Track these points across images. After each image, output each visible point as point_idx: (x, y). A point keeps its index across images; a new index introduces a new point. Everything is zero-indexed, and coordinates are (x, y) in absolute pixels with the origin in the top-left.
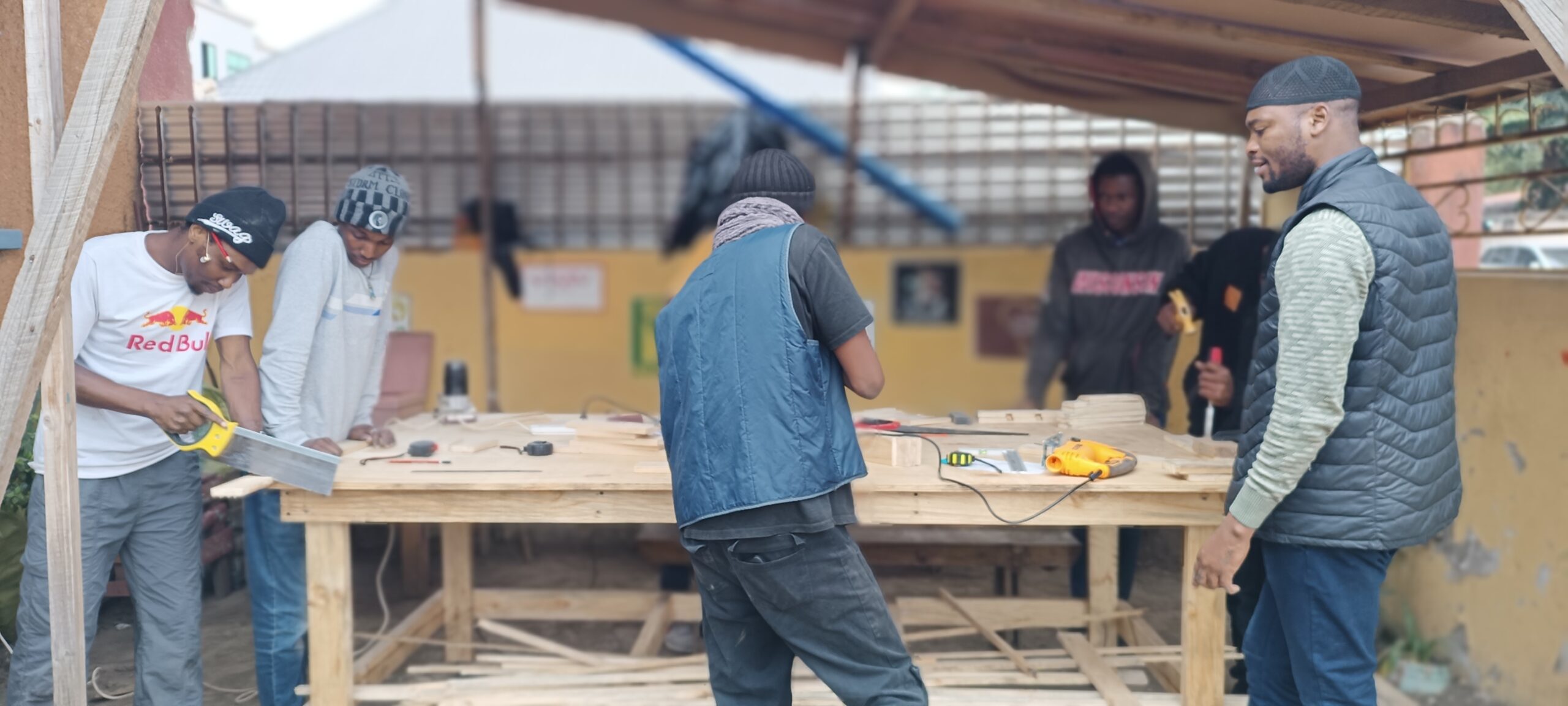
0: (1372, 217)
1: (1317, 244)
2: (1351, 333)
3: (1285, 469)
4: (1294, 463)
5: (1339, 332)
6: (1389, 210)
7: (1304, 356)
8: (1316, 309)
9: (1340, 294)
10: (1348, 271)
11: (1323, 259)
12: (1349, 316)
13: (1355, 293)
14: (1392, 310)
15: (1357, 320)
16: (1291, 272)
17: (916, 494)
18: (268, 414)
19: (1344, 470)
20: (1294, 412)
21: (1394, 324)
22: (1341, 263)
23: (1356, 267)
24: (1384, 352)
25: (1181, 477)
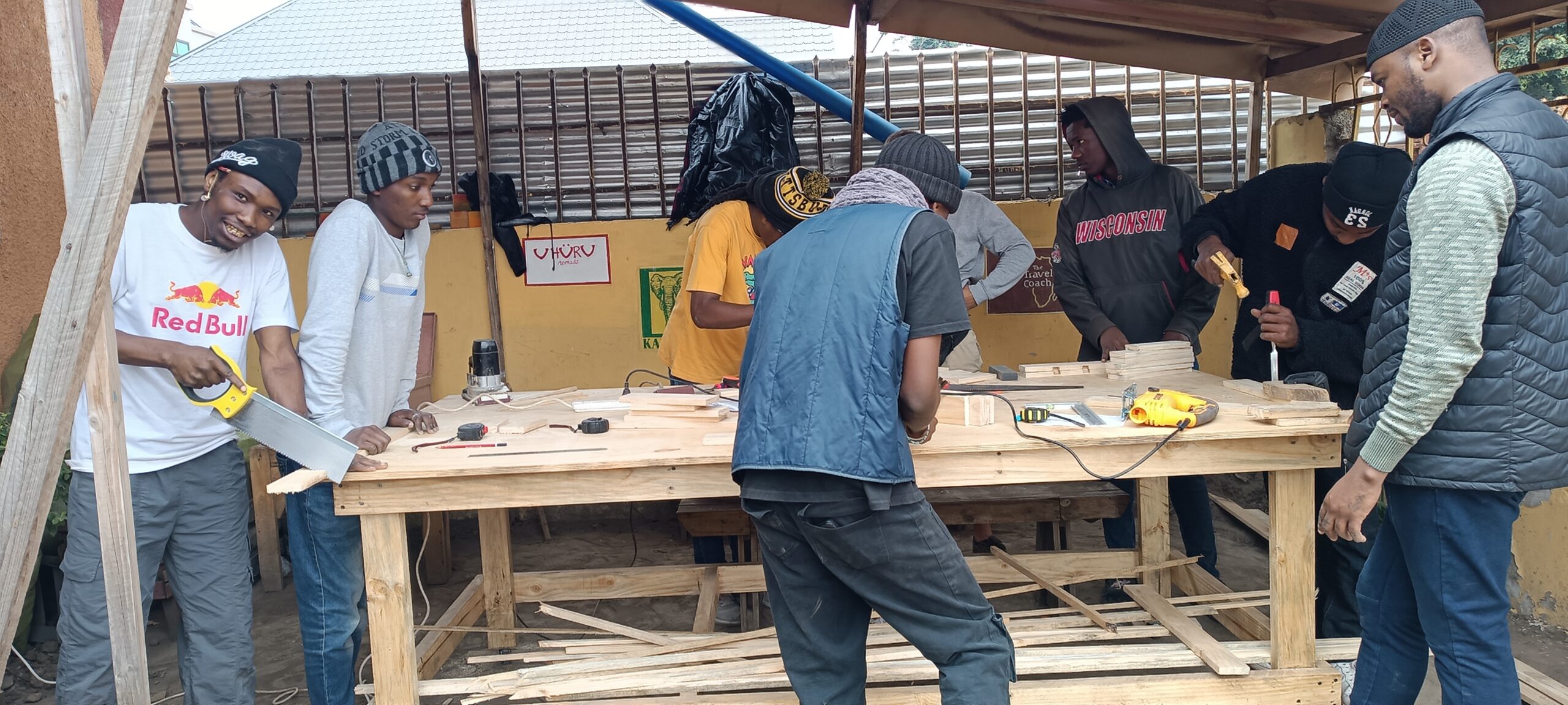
0: (1513, 148)
1: (1454, 176)
2: (1492, 268)
3: (1419, 411)
4: (1430, 404)
5: (1477, 267)
6: (1533, 140)
7: (1439, 293)
8: (1452, 245)
9: (1480, 228)
10: (1487, 204)
11: (1460, 192)
12: (1489, 251)
13: (1494, 226)
14: (1534, 243)
15: (1495, 254)
16: (1424, 206)
17: (999, 453)
18: (311, 404)
19: (1479, 410)
20: (1428, 351)
21: (1536, 258)
22: (1481, 196)
23: (1496, 199)
24: (1524, 288)
25: (1268, 422)
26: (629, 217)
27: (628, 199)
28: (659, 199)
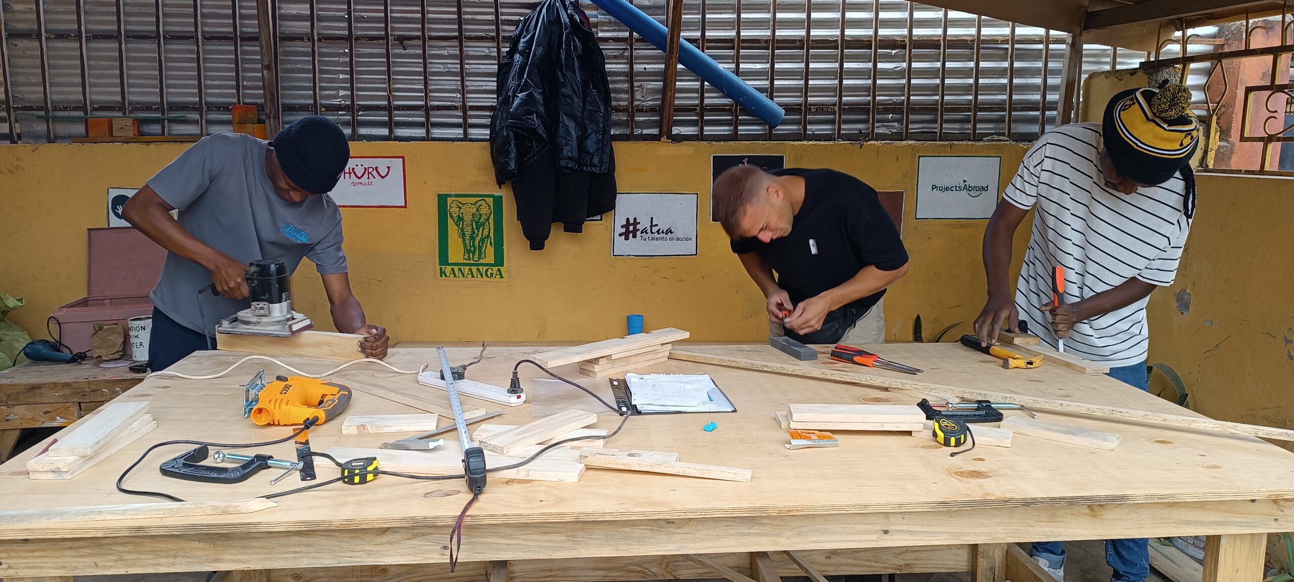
26: (428, 138)
27: (428, 119)
28: (461, 121)
